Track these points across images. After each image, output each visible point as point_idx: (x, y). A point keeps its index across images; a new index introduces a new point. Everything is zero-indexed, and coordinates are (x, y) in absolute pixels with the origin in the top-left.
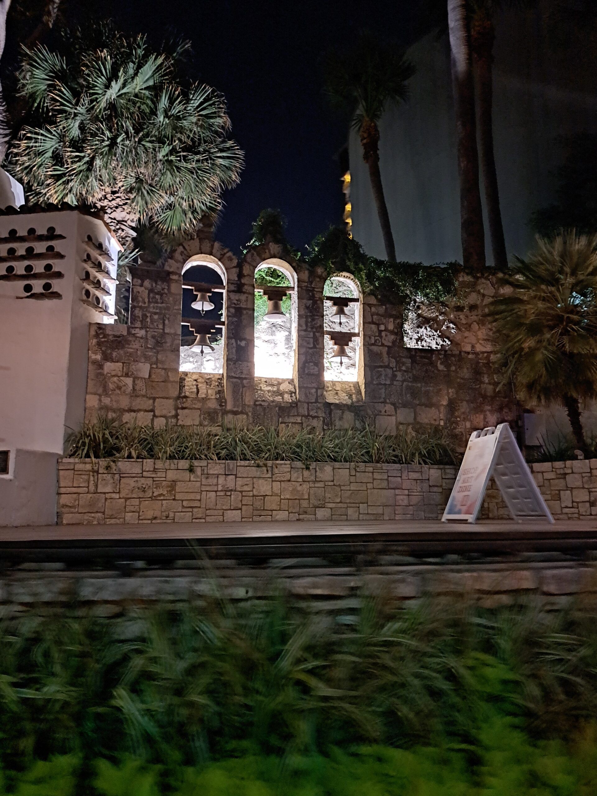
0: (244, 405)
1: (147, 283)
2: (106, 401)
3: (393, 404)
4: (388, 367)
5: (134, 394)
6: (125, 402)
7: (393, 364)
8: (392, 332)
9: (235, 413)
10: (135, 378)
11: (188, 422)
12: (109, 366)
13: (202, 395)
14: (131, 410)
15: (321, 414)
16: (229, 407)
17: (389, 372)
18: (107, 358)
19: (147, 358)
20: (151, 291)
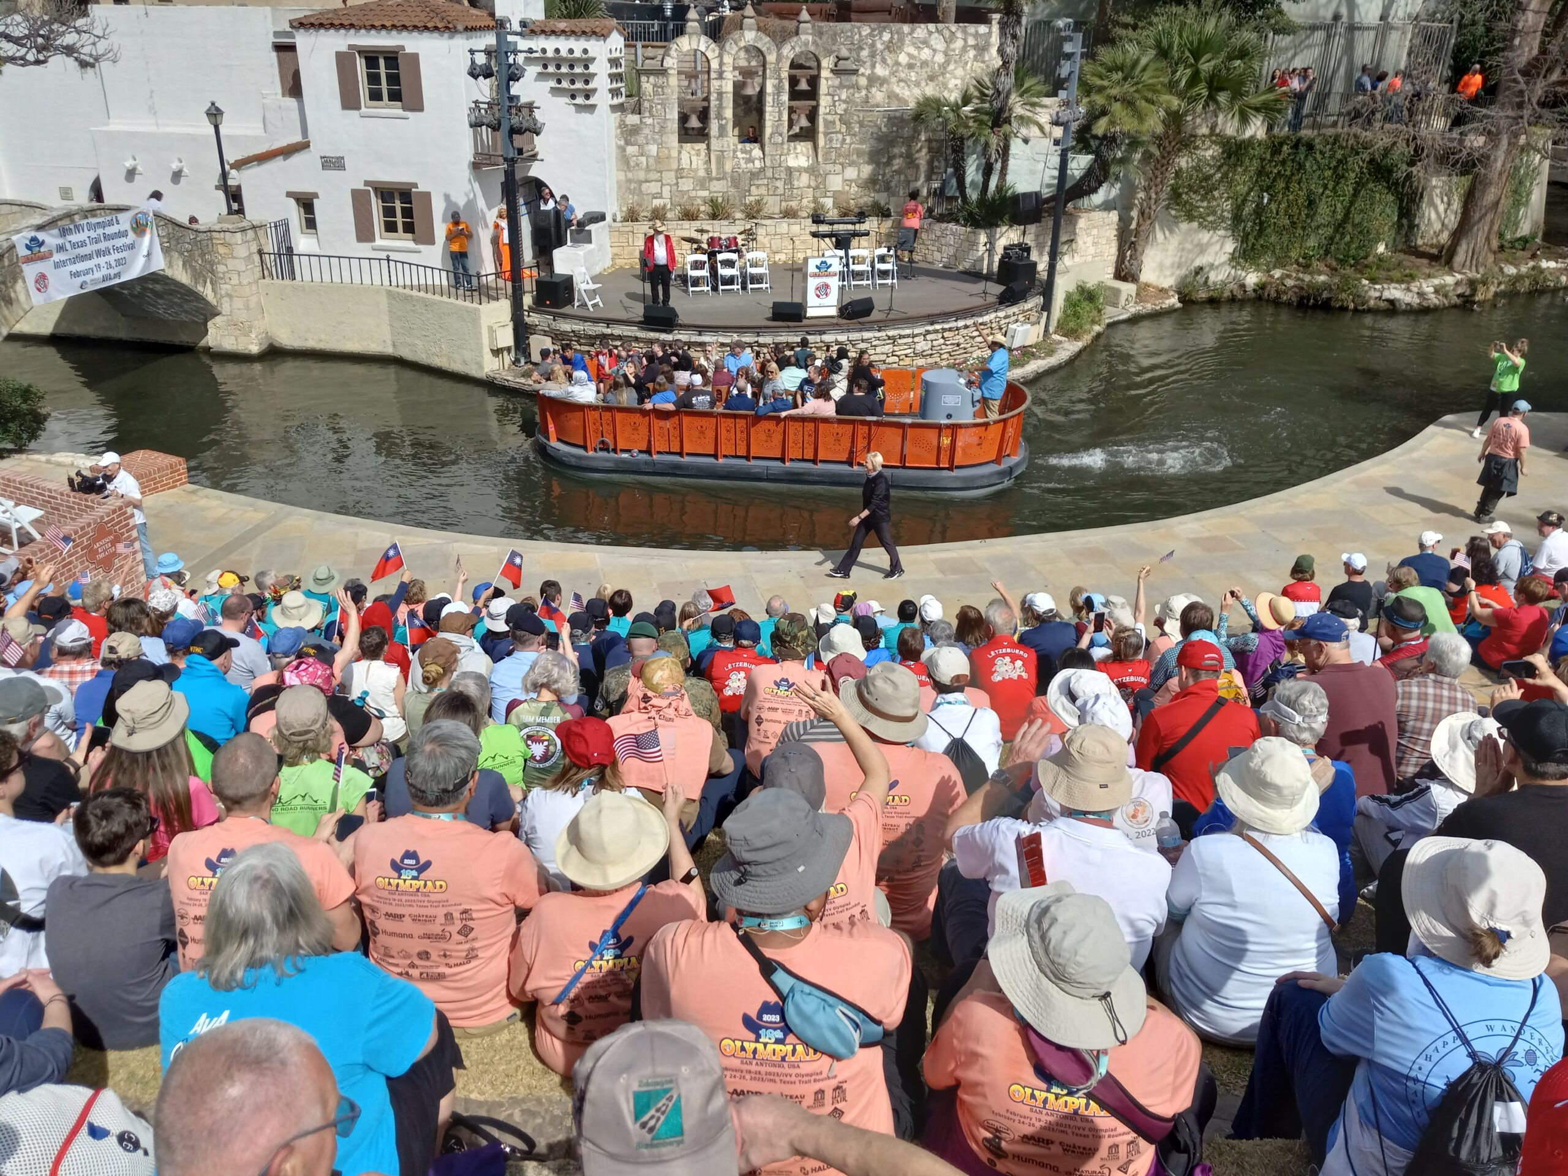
0: (725, 173)
1: (652, 79)
2: (630, 175)
3: (842, 164)
4: (839, 132)
5: (648, 169)
6: (642, 175)
7: (844, 130)
8: (845, 102)
9: (718, 179)
10: (648, 157)
11: (685, 188)
12: (631, 150)
13: (694, 166)
14: (647, 181)
15: (783, 176)
16: (714, 174)
17: (840, 136)
18: (628, 143)
19: (655, 141)
20: (655, 86)
